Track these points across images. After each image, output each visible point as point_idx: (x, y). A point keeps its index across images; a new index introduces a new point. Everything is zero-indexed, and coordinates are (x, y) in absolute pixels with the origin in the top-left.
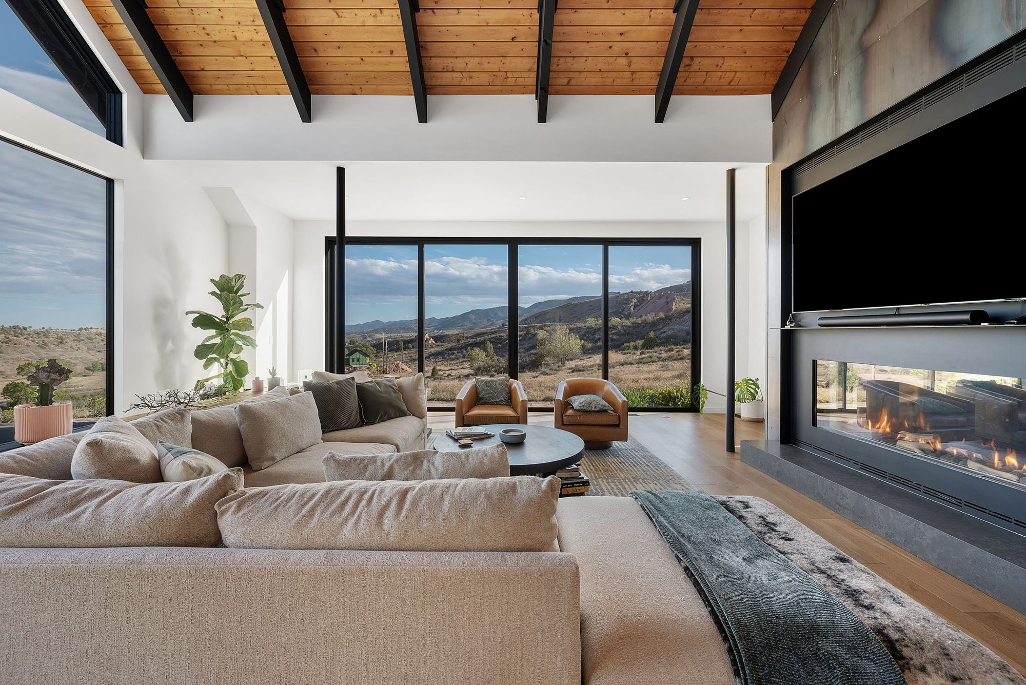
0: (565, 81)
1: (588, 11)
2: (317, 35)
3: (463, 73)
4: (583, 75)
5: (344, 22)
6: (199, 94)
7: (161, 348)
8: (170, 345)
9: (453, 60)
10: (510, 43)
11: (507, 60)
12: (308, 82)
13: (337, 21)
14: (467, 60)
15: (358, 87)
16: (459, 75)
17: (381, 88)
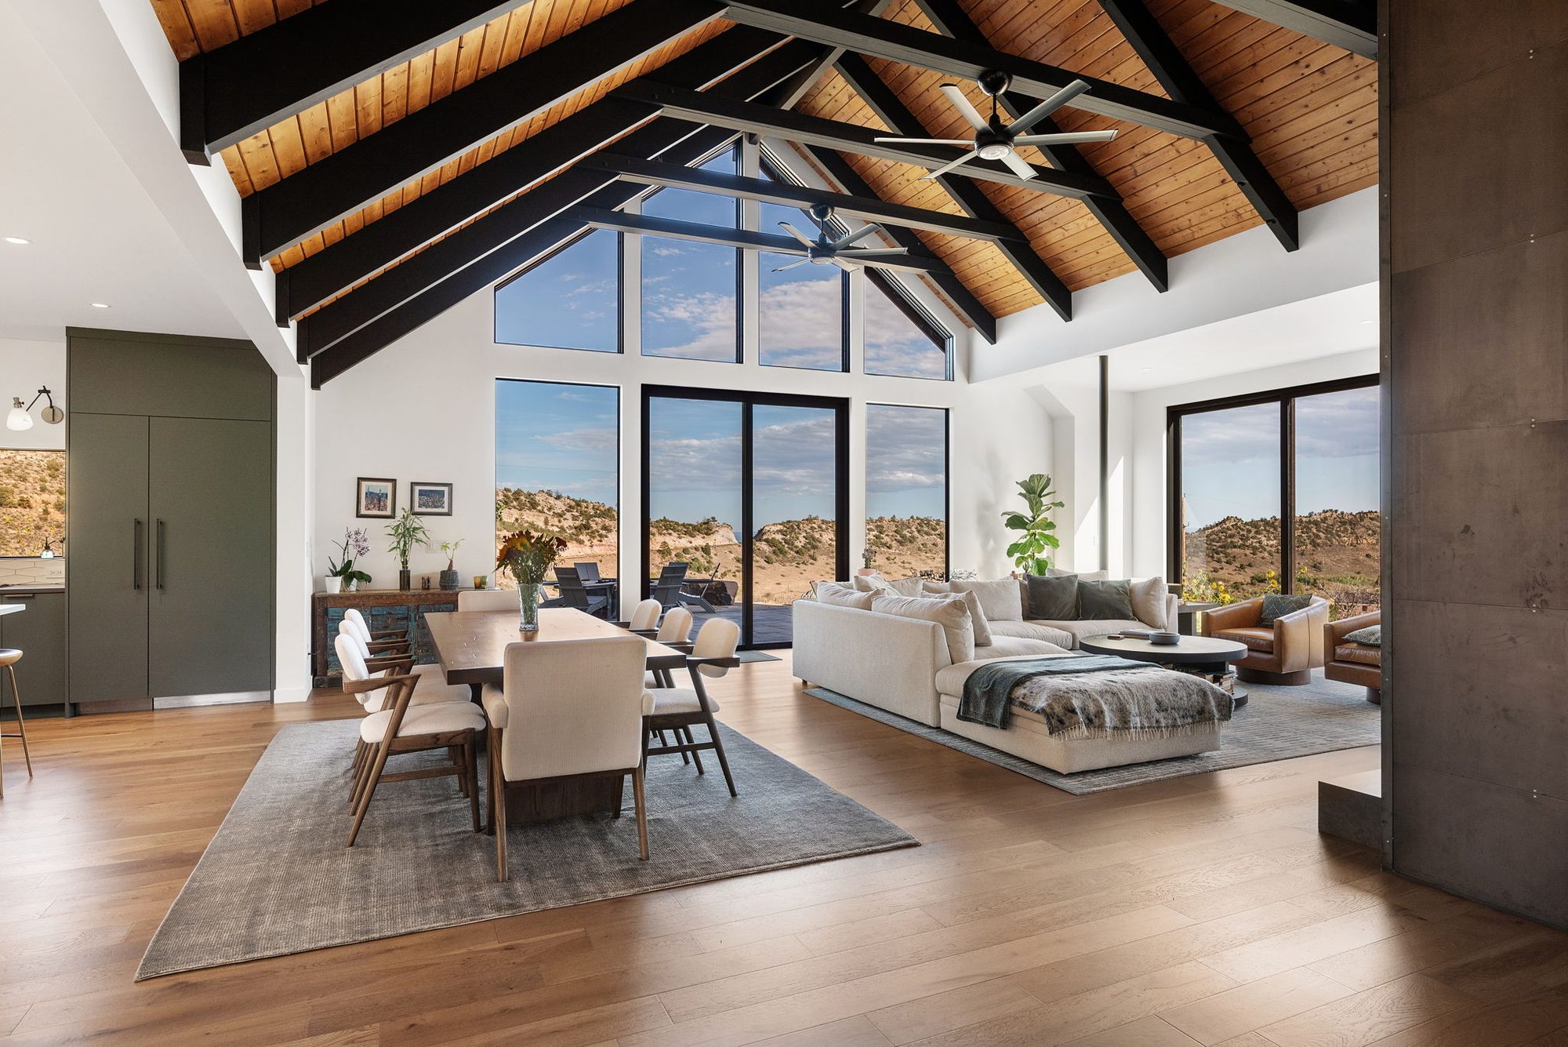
0: (1314, 191)
1: (1291, 123)
2: (1058, 249)
3: (1192, 228)
4: (1331, 177)
5: (1071, 233)
6: (999, 318)
7: (984, 545)
8: (991, 543)
9: (1175, 222)
10: (1222, 187)
11: (1229, 200)
12: (1065, 284)
13: (1067, 234)
14: (1188, 217)
15: (1104, 274)
16: (1188, 231)
17: (1122, 268)
